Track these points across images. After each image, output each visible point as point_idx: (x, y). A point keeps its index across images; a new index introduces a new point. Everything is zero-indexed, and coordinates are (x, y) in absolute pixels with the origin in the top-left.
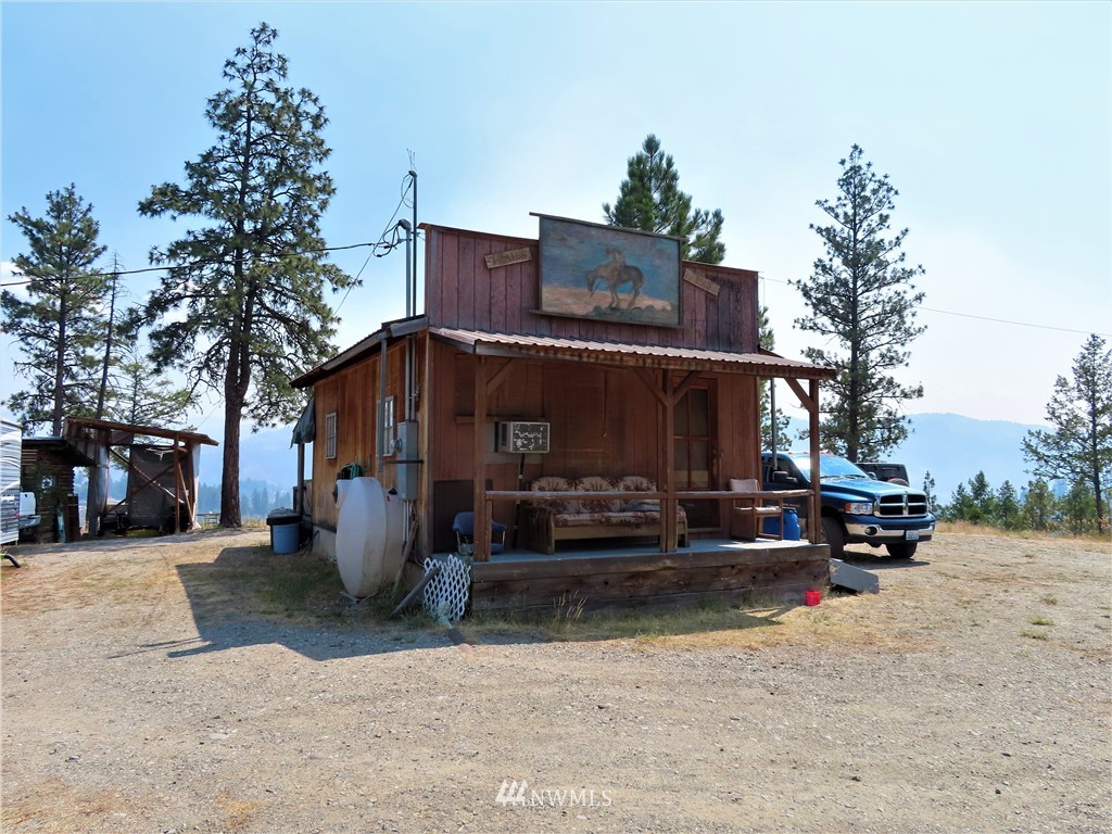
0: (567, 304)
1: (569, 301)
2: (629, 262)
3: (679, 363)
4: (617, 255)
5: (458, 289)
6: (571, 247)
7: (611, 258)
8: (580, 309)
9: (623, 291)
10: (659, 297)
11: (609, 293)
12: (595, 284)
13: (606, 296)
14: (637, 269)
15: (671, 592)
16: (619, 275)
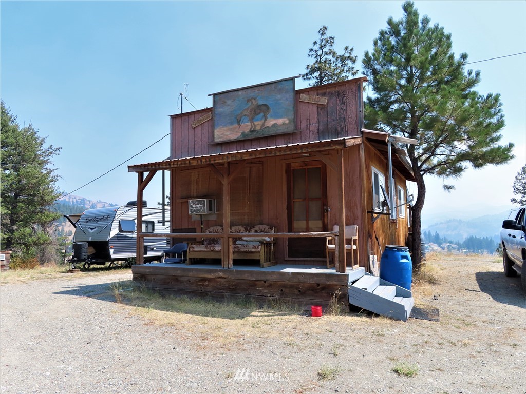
0: (227, 135)
1: (228, 133)
2: (260, 103)
3: (221, 158)
4: (253, 101)
5: (182, 141)
6: (229, 105)
7: (250, 103)
8: (233, 137)
9: (257, 120)
10: (281, 117)
11: (249, 123)
12: (241, 121)
13: (248, 125)
14: (265, 105)
15: (224, 292)
16: (255, 111)
